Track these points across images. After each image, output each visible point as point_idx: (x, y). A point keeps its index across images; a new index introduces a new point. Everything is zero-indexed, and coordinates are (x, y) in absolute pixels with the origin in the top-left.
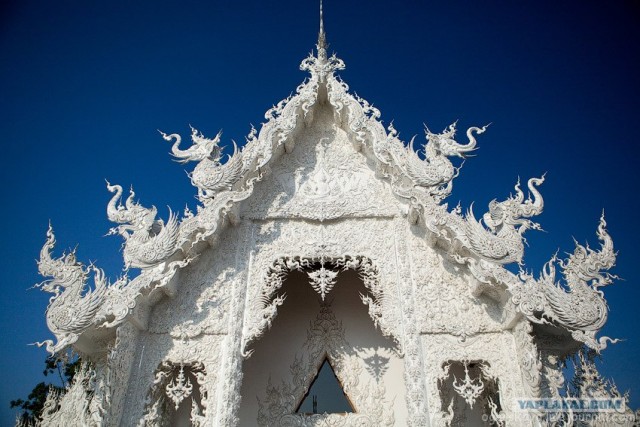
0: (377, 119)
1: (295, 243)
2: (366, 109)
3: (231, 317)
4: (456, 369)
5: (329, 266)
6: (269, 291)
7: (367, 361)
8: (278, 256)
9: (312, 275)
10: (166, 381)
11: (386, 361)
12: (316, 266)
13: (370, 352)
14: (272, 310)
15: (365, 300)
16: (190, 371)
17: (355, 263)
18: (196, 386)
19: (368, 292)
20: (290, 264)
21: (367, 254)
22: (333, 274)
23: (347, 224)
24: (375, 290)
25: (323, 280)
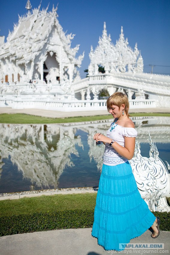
0: (62, 30)
2: (61, 27)
5: (52, 52)
12: (50, 51)
16: (37, 65)
17: (55, 52)
18: (38, 67)
19: (56, 56)
20: (48, 51)
21: (57, 51)
23: (55, 46)
25: (51, 54)
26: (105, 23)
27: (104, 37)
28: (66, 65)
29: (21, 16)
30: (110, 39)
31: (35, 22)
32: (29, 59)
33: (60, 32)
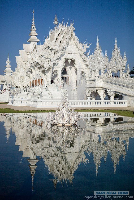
0: (79, 41)
1: (67, 56)
2: (77, 39)
3: (60, 66)
4: (82, 72)
5: (70, 59)
6: (64, 62)
7: (69, 68)
8: (65, 58)
9: (68, 61)
10: (54, 72)
11: (72, 68)
12: (69, 59)
13: (70, 67)
14: (64, 65)
15: (74, 64)
16: (56, 71)
17: (73, 59)
18: (57, 73)
19: (74, 63)
20: (66, 59)
21: (75, 58)
22: (71, 61)
23: (73, 54)
24: (75, 63)
25: (70, 61)
26: (98, 37)
27: (98, 48)
28: (83, 71)
29: (51, 29)
30: (101, 50)
31: (59, 35)
32: (48, 67)
33: (77, 43)
